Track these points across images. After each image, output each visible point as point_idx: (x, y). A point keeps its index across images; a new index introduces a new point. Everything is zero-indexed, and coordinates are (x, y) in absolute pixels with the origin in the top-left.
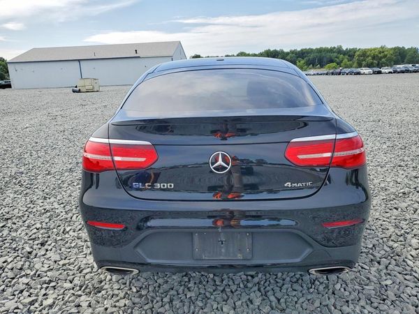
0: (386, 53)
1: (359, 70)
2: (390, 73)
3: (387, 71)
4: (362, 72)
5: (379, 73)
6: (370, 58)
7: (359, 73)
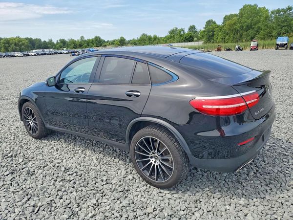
0: (23, 42)
1: (12, 53)
2: (35, 55)
3: (33, 54)
4: (16, 55)
5: (28, 55)
6: (13, 45)
7: (14, 56)
